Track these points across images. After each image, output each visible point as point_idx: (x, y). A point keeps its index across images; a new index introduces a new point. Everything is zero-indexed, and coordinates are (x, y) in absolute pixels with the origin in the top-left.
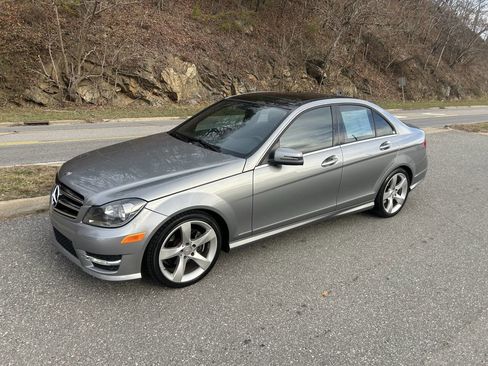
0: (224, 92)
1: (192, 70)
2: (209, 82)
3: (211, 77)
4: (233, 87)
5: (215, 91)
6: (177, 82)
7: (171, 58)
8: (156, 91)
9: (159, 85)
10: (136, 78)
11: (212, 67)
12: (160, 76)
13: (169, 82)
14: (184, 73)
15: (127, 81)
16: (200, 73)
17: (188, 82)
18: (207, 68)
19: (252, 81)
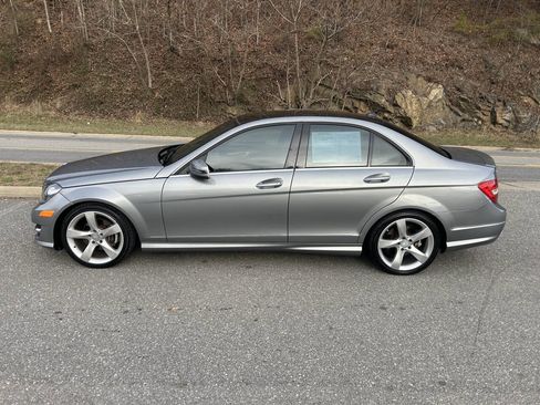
0: (479, 118)
1: (437, 92)
2: (459, 106)
3: (463, 100)
4: (493, 113)
5: (467, 116)
6: (415, 106)
7: (413, 78)
8: (386, 115)
9: (391, 109)
10: (366, 101)
11: (467, 87)
12: (394, 99)
13: (403, 106)
14: (426, 95)
15: (357, 104)
16: (447, 95)
17: (429, 106)
18: (458, 90)
19: (527, 105)
